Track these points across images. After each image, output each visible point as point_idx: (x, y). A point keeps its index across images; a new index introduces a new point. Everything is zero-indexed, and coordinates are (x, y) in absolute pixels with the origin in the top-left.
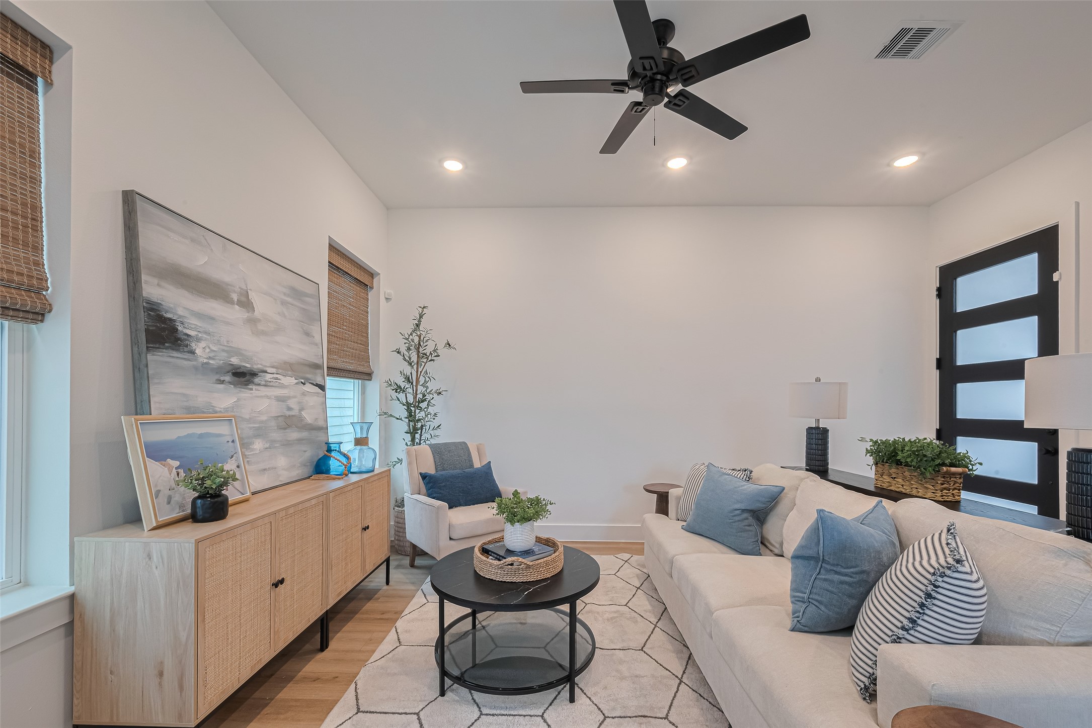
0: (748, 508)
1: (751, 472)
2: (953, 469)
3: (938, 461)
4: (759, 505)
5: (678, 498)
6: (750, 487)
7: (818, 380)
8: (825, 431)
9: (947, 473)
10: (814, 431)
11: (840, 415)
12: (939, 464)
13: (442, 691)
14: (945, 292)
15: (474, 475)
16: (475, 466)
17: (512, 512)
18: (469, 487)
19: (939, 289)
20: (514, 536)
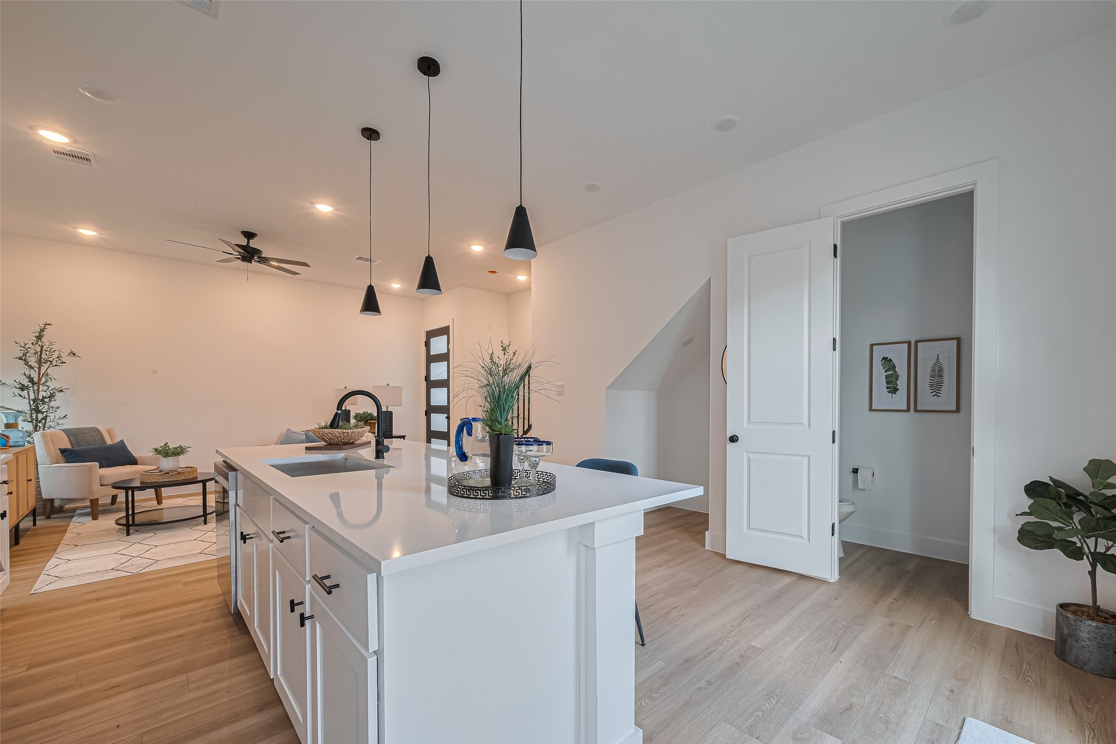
2: (372, 421)
7: (346, 387)
8: (348, 411)
9: (370, 422)
12: (367, 420)
13: (128, 534)
14: (427, 344)
15: (112, 448)
16: (108, 444)
17: (165, 452)
18: (110, 455)
19: (426, 342)
20: (168, 464)
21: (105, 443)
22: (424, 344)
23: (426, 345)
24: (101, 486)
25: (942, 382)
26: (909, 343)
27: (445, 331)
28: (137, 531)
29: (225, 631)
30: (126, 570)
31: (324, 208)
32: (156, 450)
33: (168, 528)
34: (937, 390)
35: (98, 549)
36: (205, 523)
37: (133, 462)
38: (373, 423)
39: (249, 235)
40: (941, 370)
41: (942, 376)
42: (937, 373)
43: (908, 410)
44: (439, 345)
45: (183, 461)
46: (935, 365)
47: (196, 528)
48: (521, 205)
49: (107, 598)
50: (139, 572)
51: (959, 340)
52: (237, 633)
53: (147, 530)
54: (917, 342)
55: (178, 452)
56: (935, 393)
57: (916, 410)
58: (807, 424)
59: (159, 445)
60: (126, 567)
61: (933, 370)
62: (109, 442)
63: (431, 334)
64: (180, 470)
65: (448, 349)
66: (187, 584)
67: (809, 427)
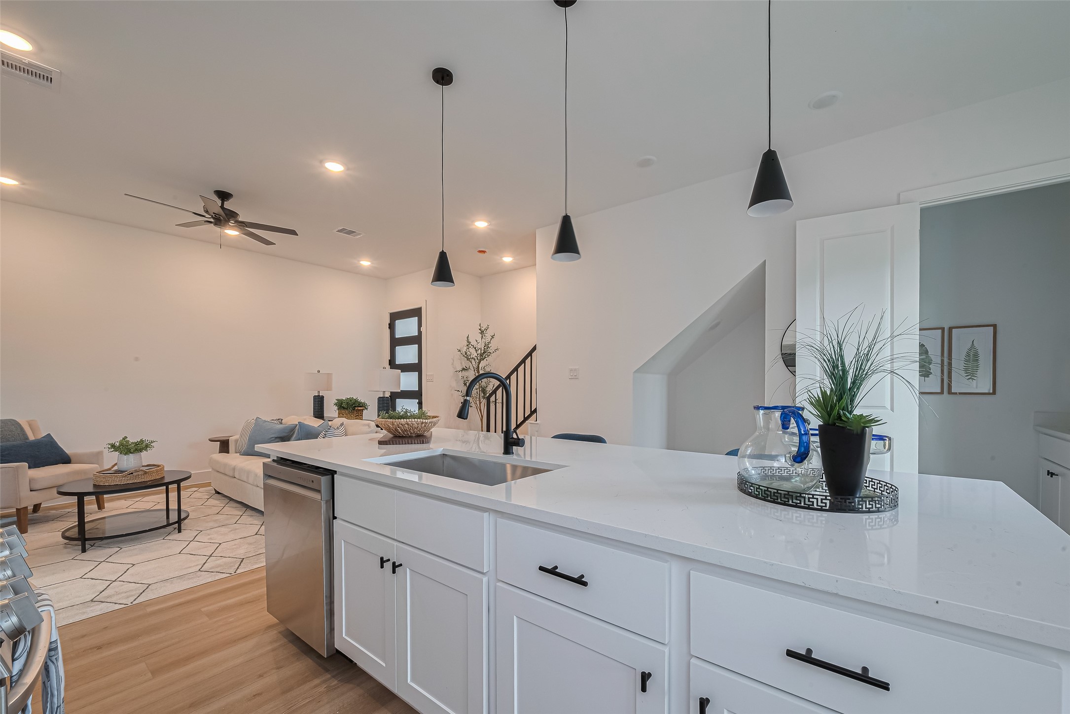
0: (279, 436)
1: (282, 420)
2: (359, 408)
3: (354, 406)
4: (285, 434)
5: (236, 441)
6: (281, 426)
7: (319, 372)
8: (323, 397)
9: (357, 409)
10: (317, 398)
11: (329, 388)
12: (354, 407)
13: (84, 550)
14: (392, 327)
15: (38, 444)
16: (30, 439)
17: (125, 448)
18: (37, 453)
19: (389, 324)
20: (129, 462)
21: (27, 438)
22: (388, 326)
23: (389, 328)
24: (31, 491)
25: (977, 366)
26: (943, 329)
27: (416, 313)
28: (92, 546)
29: (317, 681)
30: (113, 600)
31: (334, 167)
32: (113, 446)
33: (132, 540)
34: (972, 374)
35: (53, 574)
36: (180, 531)
37: (66, 460)
38: (360, 410)
39: (224, 196)
40: (976, 355)
41: (977, 360)
42: (973, 357)
43: (942, 393)
44: (406, 328)
45: (146, 458)
46: (970, 350)
47: (169, 537)
48: (770, 149)
49: (111, 644)
50: (134, 603)
51: (995, 326)
52: (335, 682)
53: (106, 544)
54: (951, 329)
55: (140, 447)
56: (970, 377)
57: (950, 392)
58: (889, 407)
59: (117, 441)
60: (108, 597)
61: (968, 355)
62: (32, 438)
63: (395, 317)
64: (144, 469)
65: (420, 332)
66: (210, 615)
67: (892, 409)
